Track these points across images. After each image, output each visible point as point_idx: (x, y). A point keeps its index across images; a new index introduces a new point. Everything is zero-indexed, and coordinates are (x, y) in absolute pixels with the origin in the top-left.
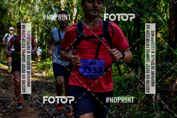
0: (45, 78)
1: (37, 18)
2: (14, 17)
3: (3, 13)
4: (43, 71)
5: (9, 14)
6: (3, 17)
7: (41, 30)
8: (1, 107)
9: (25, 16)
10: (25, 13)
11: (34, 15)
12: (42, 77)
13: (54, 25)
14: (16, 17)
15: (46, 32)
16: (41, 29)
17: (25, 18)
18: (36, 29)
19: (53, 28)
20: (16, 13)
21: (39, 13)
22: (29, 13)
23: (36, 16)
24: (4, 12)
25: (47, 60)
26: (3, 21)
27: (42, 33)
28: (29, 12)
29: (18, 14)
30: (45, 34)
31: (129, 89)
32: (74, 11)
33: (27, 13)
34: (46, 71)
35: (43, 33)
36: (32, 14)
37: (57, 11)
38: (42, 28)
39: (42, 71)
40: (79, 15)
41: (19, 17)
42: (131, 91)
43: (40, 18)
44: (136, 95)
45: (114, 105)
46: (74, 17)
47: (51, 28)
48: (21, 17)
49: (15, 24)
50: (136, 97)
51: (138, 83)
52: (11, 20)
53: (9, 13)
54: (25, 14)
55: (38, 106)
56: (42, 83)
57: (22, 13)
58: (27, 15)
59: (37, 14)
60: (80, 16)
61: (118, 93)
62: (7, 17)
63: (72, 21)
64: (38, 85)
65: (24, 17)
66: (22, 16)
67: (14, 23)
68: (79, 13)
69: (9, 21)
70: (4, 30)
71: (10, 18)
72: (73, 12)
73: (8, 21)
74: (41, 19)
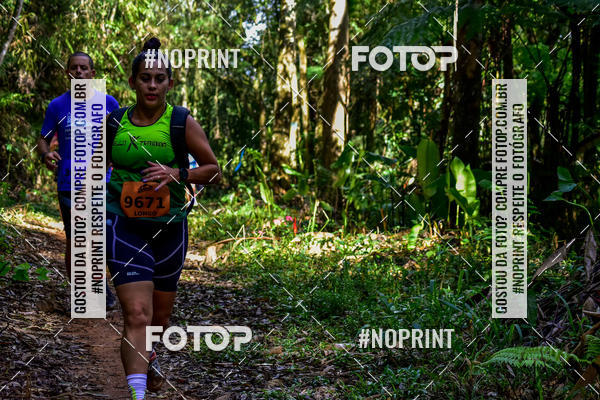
0: (216, 271)
1: (190, 33)
2: (98, 29)
3: (54, 12)
4: (208, 246)
5: (76, 16)
6: (54, 29)
7: (204, 82)
8: (38, 384)
9: (140, 26)
10: (140, 14)
11: (175, 22)
12: (206, 268)
13: (255, 63)
14: (103, 28)
15: (222, 90)
16: (204, 76)
17: (140, 34)
18: (184, 79)
19: (252, 74)
20: (104, 13)
21: (196, 16)
22: (155, 13)
23: (185, 24)
24: (56, 8)
25: (227, 202)
26: (53, 43)
27: (207, 93)
28: (157, 9)
29: (112, 18)
30: (221, 96)
31: (549, 320)
32: (334, 8)
33: (150, 14)
34: (222, 245)
35: (213, 94)
36: (170, 17)
37: (269, 7)
38: (209, 75)
39: (204, 244)
40: (353, 24)
41: (117, 30)
42: (555, 330)
43: (199, 34)
44: (577, 344)
45: (484, 384)
46: (334, 29)
47: (244, 73)
48: (123, 30)
49: (102, 57)
50: (575, 354)
51: (585, 298)
52: (83, 41)
53: (78, 12)
54: (142, 17)
55: (186, 383)
56: (203, 292)
57: (129, 13)
58: (147, 20)
59: (186, 15)
60: (357, 29)
61: (501, 337)
62: (70, 27)
63: (328, 47)
64: (186, 301)
65: (137, 31)
66: (129, 26)
67: (97, 52)
68: (354, 17)
69: (77, 45)
70: (54, 78)
71: (82, 31)
72: (331, 12)
73: (74, 47)
74: (202, 37)
